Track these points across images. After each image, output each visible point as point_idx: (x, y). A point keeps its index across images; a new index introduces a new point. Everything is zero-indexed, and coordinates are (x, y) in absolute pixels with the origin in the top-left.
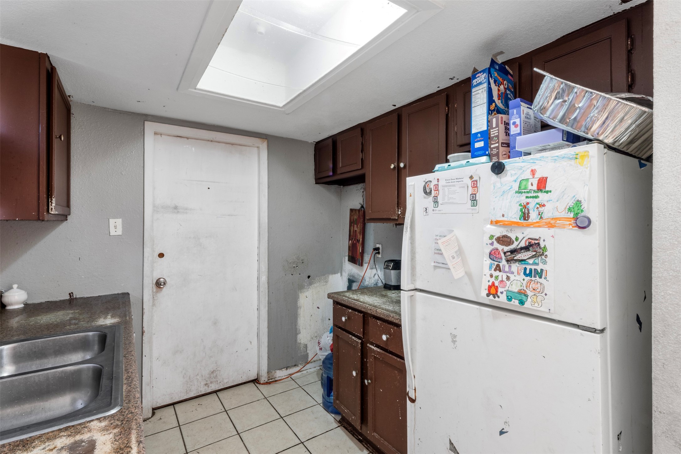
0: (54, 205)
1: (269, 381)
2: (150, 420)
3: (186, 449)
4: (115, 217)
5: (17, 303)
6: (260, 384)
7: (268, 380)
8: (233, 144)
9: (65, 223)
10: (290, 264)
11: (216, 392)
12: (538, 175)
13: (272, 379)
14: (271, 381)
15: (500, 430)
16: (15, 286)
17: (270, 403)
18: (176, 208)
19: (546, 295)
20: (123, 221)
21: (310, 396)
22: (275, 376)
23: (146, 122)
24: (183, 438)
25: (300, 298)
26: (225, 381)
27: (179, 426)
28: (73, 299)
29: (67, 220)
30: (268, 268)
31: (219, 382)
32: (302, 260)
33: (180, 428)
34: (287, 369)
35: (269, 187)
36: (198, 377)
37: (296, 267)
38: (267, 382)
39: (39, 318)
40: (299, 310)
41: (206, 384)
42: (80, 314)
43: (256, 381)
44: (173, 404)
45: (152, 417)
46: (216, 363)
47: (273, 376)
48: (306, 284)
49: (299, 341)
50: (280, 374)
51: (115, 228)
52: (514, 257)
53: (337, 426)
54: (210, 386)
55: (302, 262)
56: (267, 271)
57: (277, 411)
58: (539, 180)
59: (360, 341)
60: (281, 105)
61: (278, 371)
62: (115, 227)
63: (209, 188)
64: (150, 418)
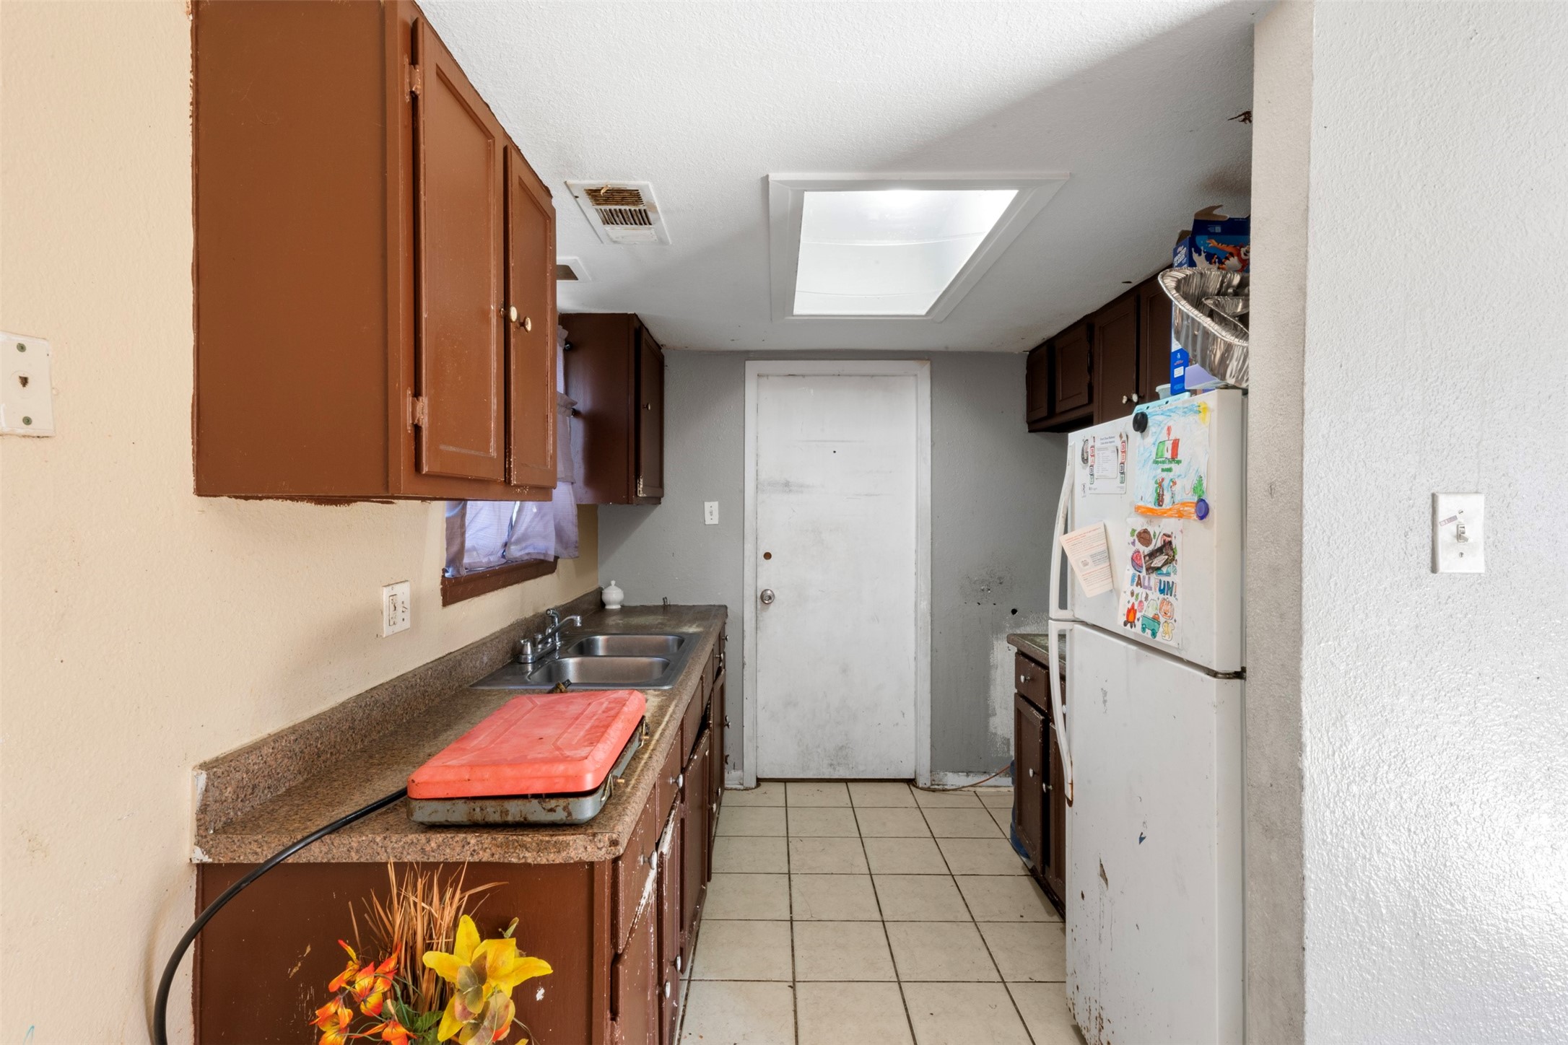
0: (641, 486)
1: (933, 787)
2: (753, 791)
3: (787, 833)
4: (710, 500)
5: (615, 603)
6: (917, 787)
7: (932, 785)
8: (873, 376)
9: (659, 508)
10: (975, 583)
11: (846, 781)
12: (1173, 437)
13: (938, 785)
14: (936, 787)
15: (1139, 837)
16: (613, 582)
17: (923, 816)
18: (787, 484)
19: (1175, 621)
20: (720, 505)
21: (997, 824)
22: (944, 781)
23: (747, 362)
24: (787, 821)
25: (995, 649)
26: (861, 768)
27: (786, 806)
28: (667, 606)
29: (660, 503)
30: (932, 589)
31: (851, 766)
32: (1000, 578)
33: (786, 810)
34: (968, 776)
35: (934, 444)
36: (819, 750)
37: (986, 590)
38: (929, 788)
39: (632, 619)
40: (993, 672)
41: (831, 765)
42: (668, 620)
43: (911, 782)
44: (785, 781)
45: (755, 788)
46: (846, 735)
47: (941, 780)
48: (1008, 625)
49: (992, 729)
50: (953, 780)
51: (711, 515)
52: (1151, 563)
53: (1024, 874)
54: (837, 769)
55: (998, 581)
56: (930, 592)
57: (929, 828)
58: (1173, 443)
59: (1042, 717)
60: (923, 312)
61: (950, 775)
62: (711, 513)
63: (835, 452)
64: (752, 789)
